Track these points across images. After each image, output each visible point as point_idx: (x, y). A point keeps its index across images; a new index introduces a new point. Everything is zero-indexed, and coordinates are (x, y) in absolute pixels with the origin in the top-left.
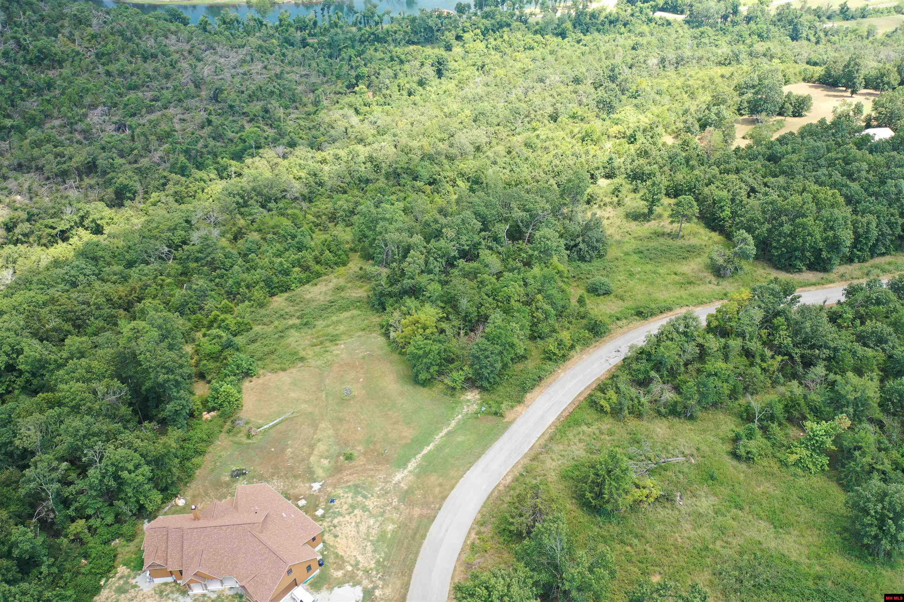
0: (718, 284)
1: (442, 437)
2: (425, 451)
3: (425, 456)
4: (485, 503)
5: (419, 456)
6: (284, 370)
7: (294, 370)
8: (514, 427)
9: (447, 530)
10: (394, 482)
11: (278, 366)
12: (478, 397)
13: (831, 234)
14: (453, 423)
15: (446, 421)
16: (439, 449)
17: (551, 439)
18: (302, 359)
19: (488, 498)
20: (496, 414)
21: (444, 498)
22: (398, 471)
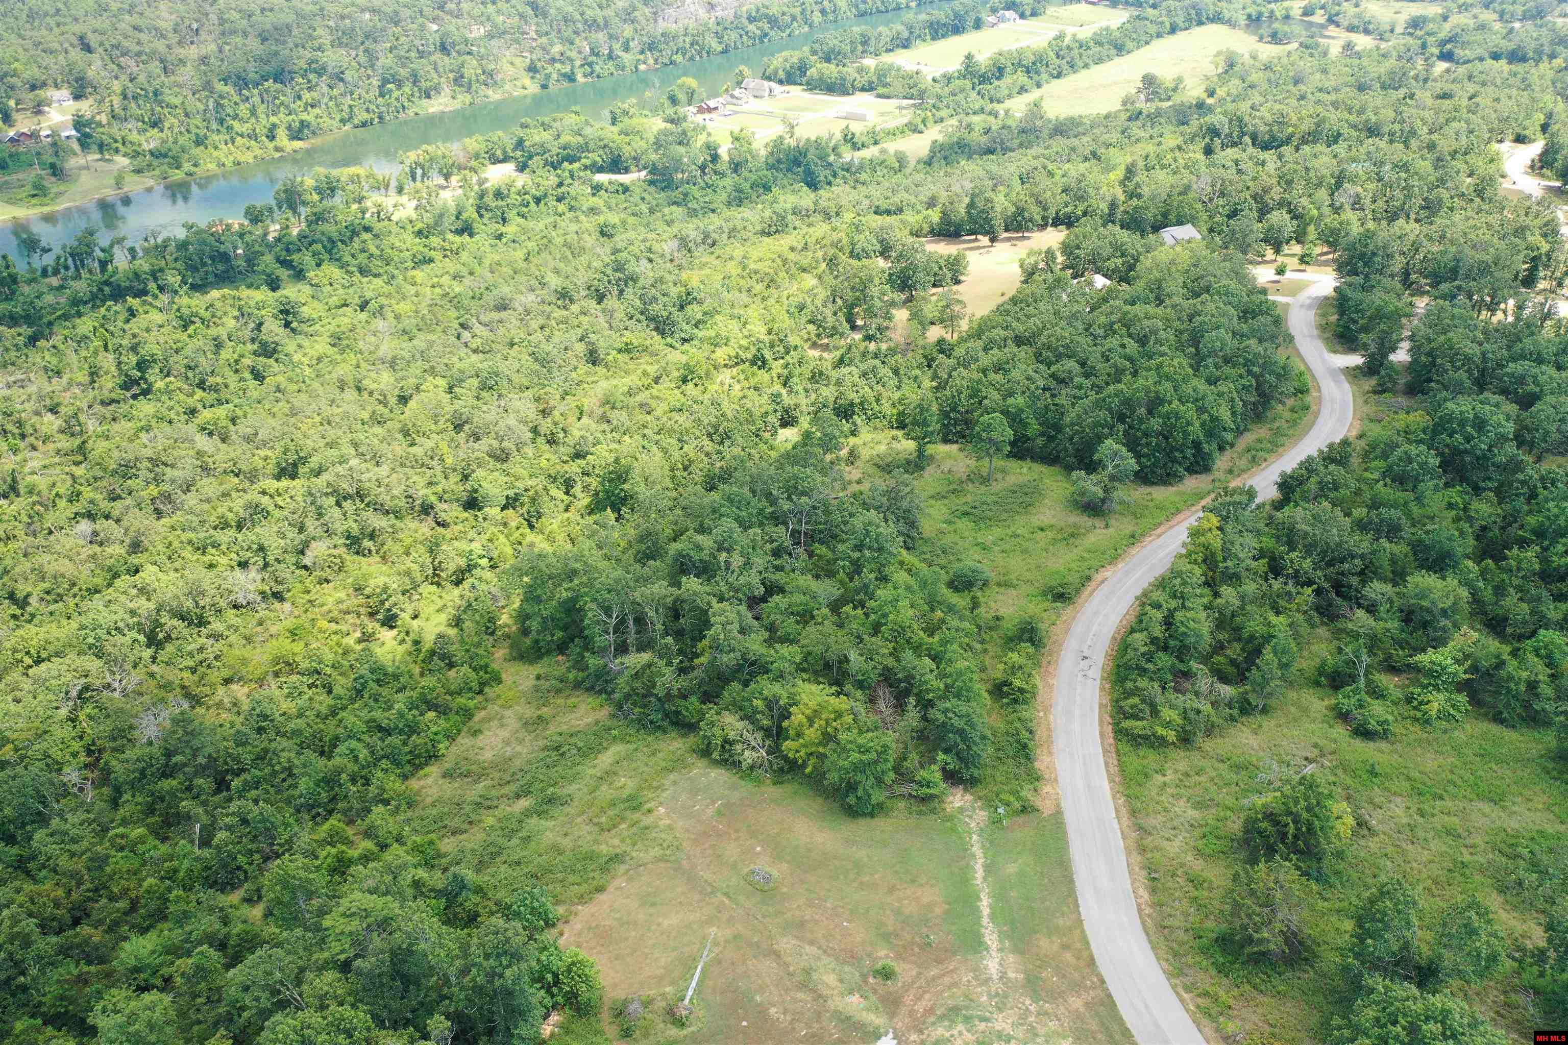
0: (1107, 526)
1: (985, 878)
2: (986, 911)
3: (993, 917)
4: (1150, 942)
5: (985, 921)
6: (600, 889)
7: (621, 882)
8: (1071, 819)
9: (1147, 1007)
10: (995, 977)
11: (584, 888)
12: (968, 797)
13: (1205, 416)
14: (977, 850)
15: (964, 853)
16: (1000, 896)
17: (1133, 812)
18: (616, 859)
19: (1147, 934)
20: (1024, 810)
21: (1092, 962)
22: (982, 958)
